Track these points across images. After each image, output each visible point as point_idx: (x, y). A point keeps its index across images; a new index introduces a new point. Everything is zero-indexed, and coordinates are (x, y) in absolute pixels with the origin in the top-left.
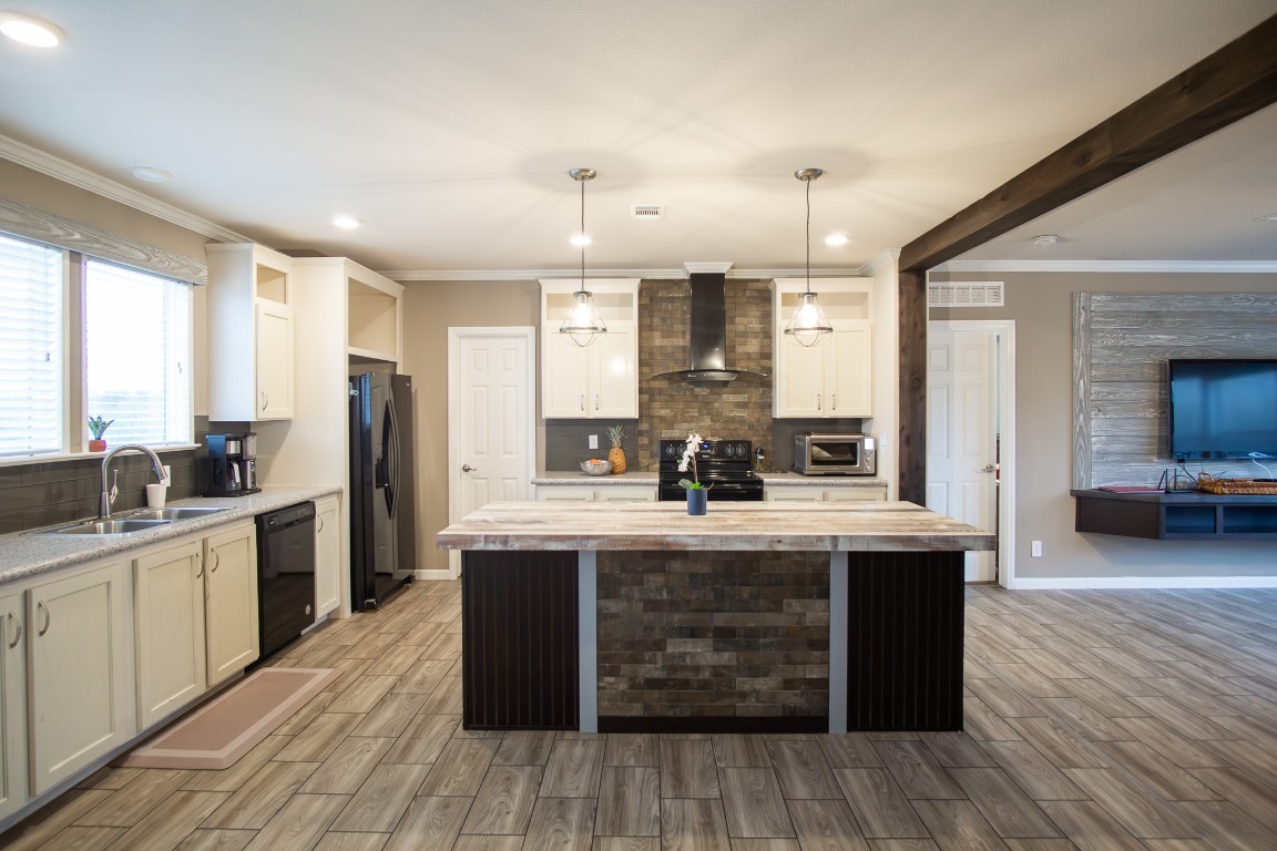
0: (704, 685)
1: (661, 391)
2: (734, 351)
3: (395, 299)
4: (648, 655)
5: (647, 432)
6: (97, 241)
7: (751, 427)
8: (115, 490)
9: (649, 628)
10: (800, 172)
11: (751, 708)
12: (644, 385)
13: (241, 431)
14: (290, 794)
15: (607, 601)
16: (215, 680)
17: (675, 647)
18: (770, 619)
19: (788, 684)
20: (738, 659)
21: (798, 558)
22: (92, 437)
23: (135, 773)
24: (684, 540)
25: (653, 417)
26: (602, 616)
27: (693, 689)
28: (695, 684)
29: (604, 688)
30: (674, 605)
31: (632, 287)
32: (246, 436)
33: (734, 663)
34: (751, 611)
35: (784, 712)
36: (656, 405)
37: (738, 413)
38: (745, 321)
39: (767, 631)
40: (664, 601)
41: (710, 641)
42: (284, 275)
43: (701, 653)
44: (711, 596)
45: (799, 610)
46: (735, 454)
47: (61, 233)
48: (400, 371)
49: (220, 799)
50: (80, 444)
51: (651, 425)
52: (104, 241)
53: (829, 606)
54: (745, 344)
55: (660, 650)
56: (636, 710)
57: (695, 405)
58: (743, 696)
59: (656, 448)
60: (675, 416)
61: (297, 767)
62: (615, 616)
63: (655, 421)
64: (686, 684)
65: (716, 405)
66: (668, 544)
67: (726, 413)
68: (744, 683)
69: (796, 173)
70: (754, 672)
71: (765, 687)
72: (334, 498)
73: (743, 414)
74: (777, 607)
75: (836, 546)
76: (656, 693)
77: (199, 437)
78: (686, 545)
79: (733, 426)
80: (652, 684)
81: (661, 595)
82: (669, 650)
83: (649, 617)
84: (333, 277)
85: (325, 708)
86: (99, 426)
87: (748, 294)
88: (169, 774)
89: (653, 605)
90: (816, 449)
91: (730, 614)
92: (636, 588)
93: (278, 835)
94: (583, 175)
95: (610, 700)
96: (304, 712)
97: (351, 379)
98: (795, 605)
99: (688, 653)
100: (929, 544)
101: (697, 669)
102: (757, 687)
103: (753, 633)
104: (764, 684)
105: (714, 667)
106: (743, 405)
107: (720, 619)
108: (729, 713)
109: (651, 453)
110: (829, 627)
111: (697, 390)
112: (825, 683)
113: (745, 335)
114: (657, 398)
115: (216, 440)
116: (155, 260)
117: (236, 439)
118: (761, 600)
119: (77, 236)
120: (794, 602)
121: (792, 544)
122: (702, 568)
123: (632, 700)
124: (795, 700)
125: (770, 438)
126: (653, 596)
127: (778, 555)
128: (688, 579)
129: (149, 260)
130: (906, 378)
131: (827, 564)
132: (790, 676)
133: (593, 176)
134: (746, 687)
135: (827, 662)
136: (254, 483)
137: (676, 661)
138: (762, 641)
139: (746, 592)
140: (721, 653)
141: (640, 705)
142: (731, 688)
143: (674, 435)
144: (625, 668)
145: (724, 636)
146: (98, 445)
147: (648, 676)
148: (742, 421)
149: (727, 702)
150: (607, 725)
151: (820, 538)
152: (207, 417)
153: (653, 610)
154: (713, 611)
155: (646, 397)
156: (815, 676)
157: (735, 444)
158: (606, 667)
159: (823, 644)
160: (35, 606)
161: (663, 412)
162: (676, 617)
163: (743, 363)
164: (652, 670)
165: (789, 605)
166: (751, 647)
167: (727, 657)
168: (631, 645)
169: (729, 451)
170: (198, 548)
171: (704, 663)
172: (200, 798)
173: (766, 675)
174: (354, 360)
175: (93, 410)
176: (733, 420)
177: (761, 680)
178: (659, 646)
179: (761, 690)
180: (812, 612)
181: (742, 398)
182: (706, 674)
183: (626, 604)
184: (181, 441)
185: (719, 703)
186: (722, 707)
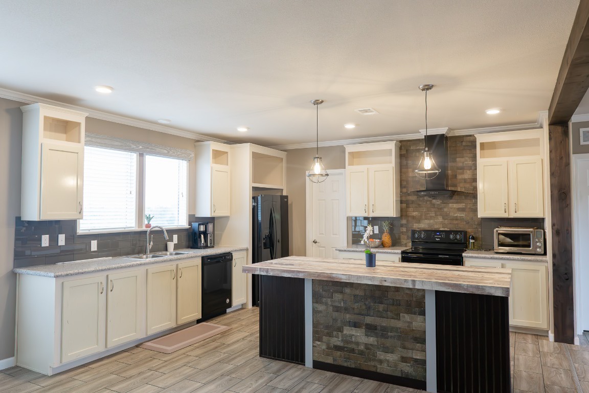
0: (361, 353)
1: (413, 202)
2: (456, 178)
3: (282, 159)
4: (335, 333)
5: (405, 224)
6: (148, 148)
7: (468, 223)
8: (152, 243)
9: (335, 320)
10: (421, 87)
11: (384, 369)
12: (404, 199)
13: (206, 221)
14: (183, 365)
15: (317, 304)
16: (180, 322)
17: (347, 331)
18: (394, 323)
19: (404, 359)
20: (378, 342)
21: (407, 292)
22: (146, 222)
23: (142, 349)
24: (340, 276)
25: (409, 216)
26: (315, 311)
27: (356, 353)
28: (357, 352)
29: (315, 347)
30: (346, 310)
31: (391, 146)
32: (208, 223)
33: (376, 343)
34: (384, 318)
35: (402, 374)
36: (411, 209)
37: (459, 215)
38: (462, 160)
39: (393, 329)
40: (341, 307)
41: (364, 330)
42: (227, 153)
43: (360, 336)
44: (364, 307)
45: (409, 320)
46: (456, 239)
47: (135, 147)
48: (284, 194)
49: (162, 362)
50: (142, 225)
51: (407, 221)
52: (150, 147)
53: (425, 319)
54: (463, 173)
55: (340, 332)
56: (329, 360)
57: (433, 210)
58: (381, 362)
59: (410, 234)
60: (421, 216)
61: (191, 358)
62: (320, 312)
63: (410, 219)
64: (353, 351)
65: (445, 210)
66: (333, 278)
67: (452, 214)
68: (381, 355)
69: (419, 88)
70: (387, 350)
71: (391, 359)
72: (245, 253)
73: (463, 215)
74: (397, 317)
75: (414, 285)
76: (339, 353)
77: (190, 224)
78: (341, 279)
79: (455, 222)
80: (337, 348)
81: (341, 304)
82: (344, 332)
83: (335, 314)
84: (245, 152)
85: (215, 340)
86: (149, 219)
87: (464, 144)
88: (151, 352)
89: (337, 309)
90: (502, 237)
91: (373, 318)
92: (329, 300)
93: (170, 376)
94: (317, 103)
95: (318, 353)
96: (207, 340)
97: (253, 198)
98: (407, 317)
99: (353, 335)
100: (467, 289)
101: (358, 344)
102: (388, 358)
103: (384, 329)
104: (392, 357)
105: (366, 344)
106: (462, 210)
107: (369, 320)
108: (373, 369)
109: (408, 237)
110: (425, 331)
111: (434, 201)
112: (423, 363)
113: (462, 168)
114: (411, 205)
115: (195, 225)
116: (171, 152)
117: (203, 224)
118: (389, 312)
119: (141, 147)
120: (406, 316)
121: (391, 283)
122: (359, 292)
123: (328, 355)
124: (407, 369)
125: (480, 230)
126: (337, 304)
127: (397, 289)
128: (353, 297)
129: (169, 152)
130: (556, 192)
131: (424, 297)
132: (405, 355)
133: (322, 102)
134: (382, 357)
135: (424, 351)
136: (211, 243)
137: (348, 338)
138: (389, 334)
139: (381, 307)
140: (369, 337)
141: (332, 358)
142: (374, 356)
143: (420, 227)
144: (325, 338)
145: (371, 329)
146: (148, 226)
147: (335, 344)
148: (462, 219)
149: (372, 363)
150: (318, 365)
151: (406, 281)
152: (195, 215)
153: (337, 311)
154: (365, 315)
155: (404, 205)
156: (418, 358)
157: (456, 232)
158: (317, 337)
159: (422, 341)
160: (109, 281)
161: (415, 214)
162: (348, 316)
163: (462, 185)
164: (336, 341)
165: (404, 317)
166: (384, 336)
167: (372, 340)
168: (327, 327)
169: (451, 237)
170: (174, 268)
171: (361, 341)
172: (156, 360)
173: (392, 353)
174: (255, 189)
175: (147, 212)
176: (456, 219)
177: (389, 355)
178: (340, 330)
179: (389, 361)
180: (416, 322)
181: (461, 206)
182: (362, 347)
183: (325, 307)
184: (183, 225)
185: (369, 364)
186: (369, 366)
